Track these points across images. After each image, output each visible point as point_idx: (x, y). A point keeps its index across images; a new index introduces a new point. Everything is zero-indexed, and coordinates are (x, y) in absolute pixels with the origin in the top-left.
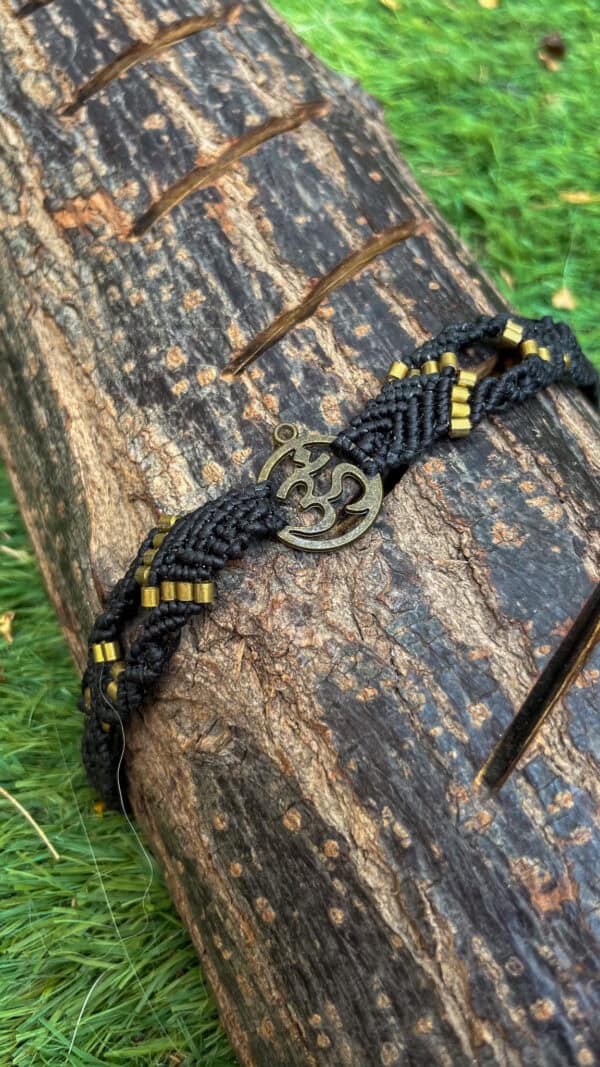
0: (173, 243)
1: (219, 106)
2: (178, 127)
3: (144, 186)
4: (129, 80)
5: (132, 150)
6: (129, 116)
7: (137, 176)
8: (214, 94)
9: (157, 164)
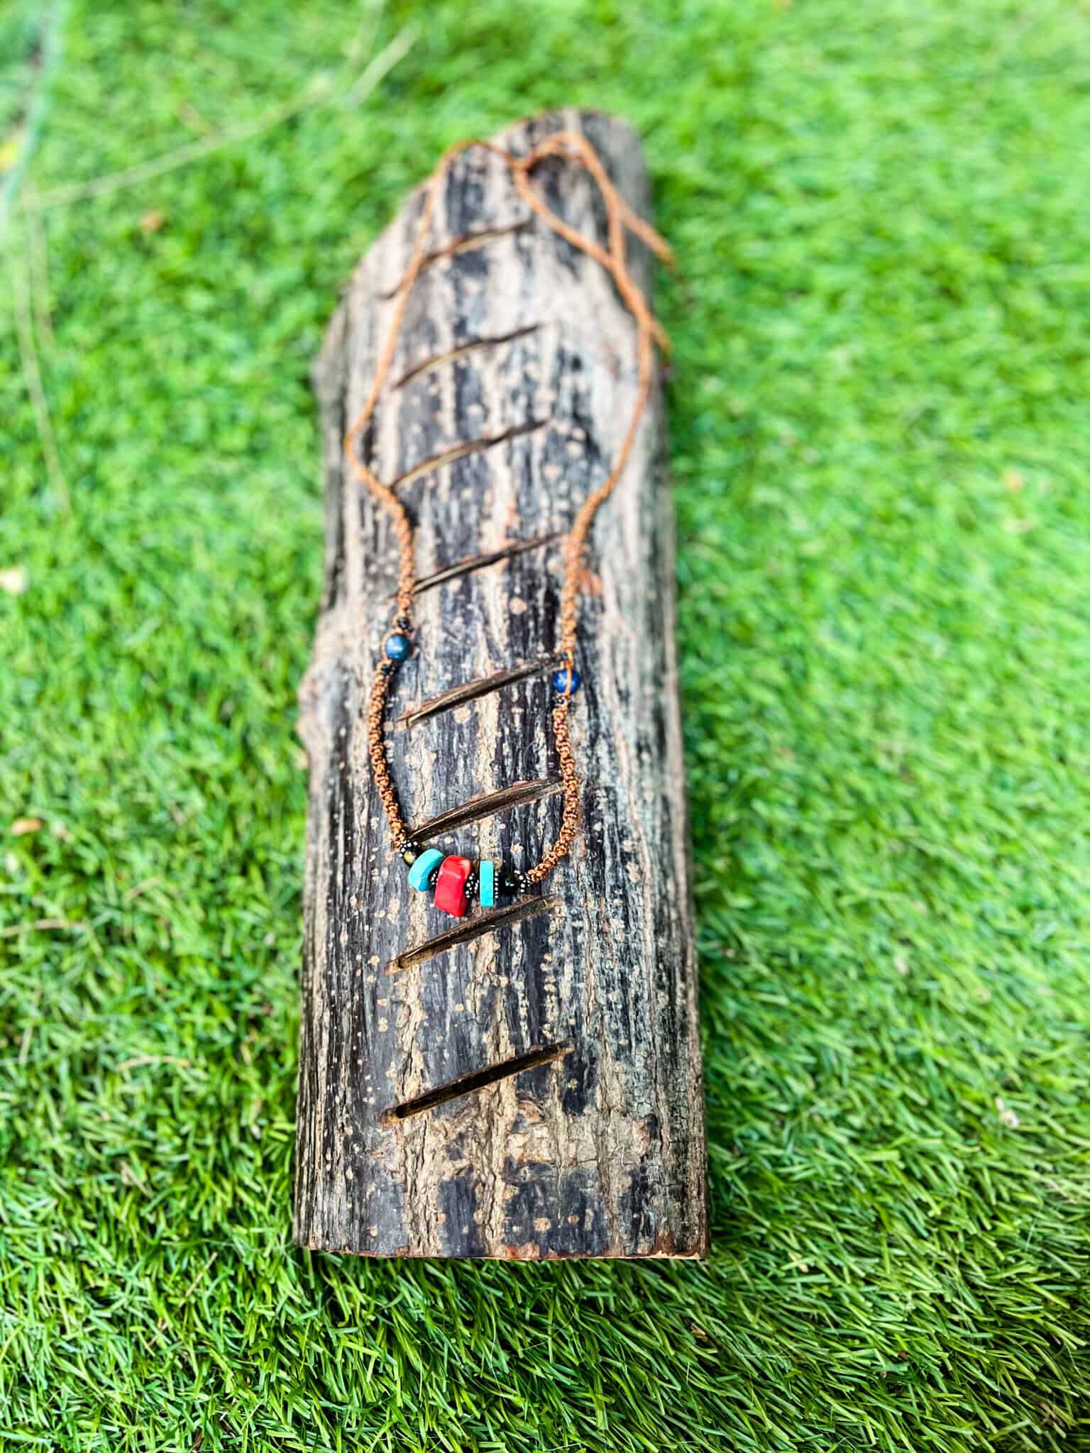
0: (545, 513)
1: (470, 607)
2: (506, 595)
3: (546, 561)
4: (518, 655)
5: (540, 594)
6: (531, 624)
7: (547, 574)
8: (468, 618)
9: (532, 574)
